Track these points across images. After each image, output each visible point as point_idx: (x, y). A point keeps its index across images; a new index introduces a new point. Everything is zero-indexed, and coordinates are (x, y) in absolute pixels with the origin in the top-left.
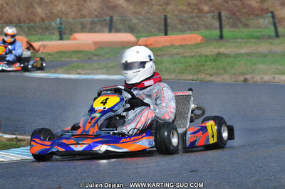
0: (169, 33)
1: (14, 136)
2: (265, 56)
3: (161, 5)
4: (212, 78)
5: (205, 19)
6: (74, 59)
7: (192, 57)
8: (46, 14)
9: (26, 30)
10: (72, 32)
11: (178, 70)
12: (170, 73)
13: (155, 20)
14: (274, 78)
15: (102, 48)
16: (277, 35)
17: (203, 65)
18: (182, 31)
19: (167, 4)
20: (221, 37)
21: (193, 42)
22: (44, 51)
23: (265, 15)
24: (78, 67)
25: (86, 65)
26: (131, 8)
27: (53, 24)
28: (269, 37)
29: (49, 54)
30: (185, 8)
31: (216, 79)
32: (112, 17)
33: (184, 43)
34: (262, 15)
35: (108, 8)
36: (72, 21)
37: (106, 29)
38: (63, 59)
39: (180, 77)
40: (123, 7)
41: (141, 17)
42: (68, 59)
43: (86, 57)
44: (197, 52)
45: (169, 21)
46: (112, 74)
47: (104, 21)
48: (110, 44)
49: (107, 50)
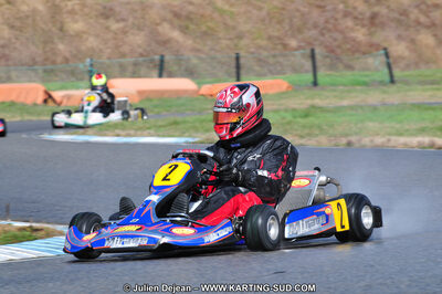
0: (242, 77)
1: (28, 224)
2: (374, 108)
3: (230, 39)
4: (302, 141)
5: (292, 59)
8: (71, 52)
9: (42, 74)
13: (223, 60)
14: (389, 140)
15: (149, 99)
16: (392, 81)
17: (290, 123)
19: (240, 37)
20: (315, 84)
21: (276, 91)
22: (69, 104)
23: (375, 53)
24: (116, 126)
25: (127, 124)
26: (189, 42)
27: (81, 66)
28: (382, 83)
30: (264, 43)
31: (309, 142)
32: (162, 56)
33: (263, 92)
34: (370, 53)
35: (157, 42)
36: (107, 62)
37: (156, 72)
40: (177, 42)
41: (203, 56)
44: (282, 105)
45: (242, 61)
46: (164, 136)
47: (152, 61)
48: (161, 94)
49: (155, 102)
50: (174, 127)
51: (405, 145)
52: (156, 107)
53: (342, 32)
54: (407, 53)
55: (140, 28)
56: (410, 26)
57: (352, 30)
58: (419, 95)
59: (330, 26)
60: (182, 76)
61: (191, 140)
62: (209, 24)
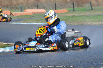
0: (57, 9)
1: (7, 43)
2: (88, 16)
4: (71, 24)
6: (26, 18)
7: (65, 17)
8: (16, 3)
9: (10, 8)
10: (25, 9)
14: (91, 23)
15: (35, 14)
16: (92, 10)
17: (68, 19)
18: (62, 8)
20: (74, 10)
21: (65, 12)
22: (16, 15)
23: (88, 3)
24: (27, 21)
25: (30, 20)
26: (44, 1)
27: (19, 6)
28: (89, 10)
29: (17, 16)
30: (62, 1)
31: (73, 24)
32: (38, 4)
33: (61, 12)
34: (87, 3)
35: (37, 1)
36: (25, 5)
37: (36, 8)
38: (22, 18)
42: (24, 18)
43: (30, 17)
44: (66, 15)
45: (57, 5)
46: (38, 23)
47: (35, 5)
48: (37, 13)
50: (41, 20)
51: (95, 24)
52: (36, 16)
54: (95, 3)
58: (98, 13)
60: (42, 9)
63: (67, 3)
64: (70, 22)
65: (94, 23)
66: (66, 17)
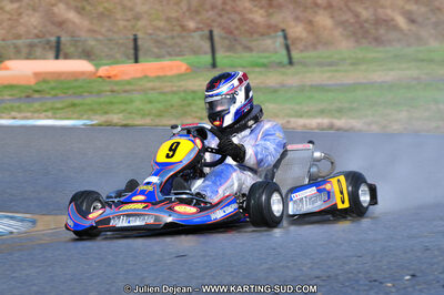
0: (140, 59)
2: (275, 91)
3: (128, 20)
5: (190, 40)
7: (174, 93)
11: (154, 111)
12: (143, 116)
13: (121, 41)
14: (288, 122)
15: (45, 81)
16: (291, 62)
17: (189, 105)
18: (158, 57)
19: (137, 18)
20: (214, 65)
21: (175, 72)
23: (273, 34)
24: (12, 109)
25: (23, 106)
26: (86, 23)
28: (280, 64)
30: (162, 24)
32: (59, 38)
33: (161, 74)
34: (268, 34)
35: (53, 23)
36: (2, 43)
37: (52, 54)
39: (157, 121)
40: (74, 23)
41: (100, 37)
43: (23, 95)
44: (181, 86)
45: (140, 43)
46: (61, 119)
47: (48, 42)
48: (58, 76)
49: (53, 84)
50: (72, 109)
51: (305, 126)
52: (52, 89)
53: (240, 13)
54: (304, 35)
55: (34, 10)
56: (306, 8)
57: (251, 11)
58: (317, 76)
59: (228, 7)
60: (80, 58)
61: (88, 122)
62: (106, 5)
63: (184, 34)
64: (199, 115)
65: (301, 121)
66: (182, 95)
